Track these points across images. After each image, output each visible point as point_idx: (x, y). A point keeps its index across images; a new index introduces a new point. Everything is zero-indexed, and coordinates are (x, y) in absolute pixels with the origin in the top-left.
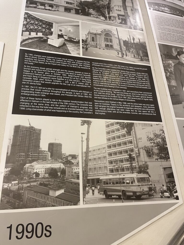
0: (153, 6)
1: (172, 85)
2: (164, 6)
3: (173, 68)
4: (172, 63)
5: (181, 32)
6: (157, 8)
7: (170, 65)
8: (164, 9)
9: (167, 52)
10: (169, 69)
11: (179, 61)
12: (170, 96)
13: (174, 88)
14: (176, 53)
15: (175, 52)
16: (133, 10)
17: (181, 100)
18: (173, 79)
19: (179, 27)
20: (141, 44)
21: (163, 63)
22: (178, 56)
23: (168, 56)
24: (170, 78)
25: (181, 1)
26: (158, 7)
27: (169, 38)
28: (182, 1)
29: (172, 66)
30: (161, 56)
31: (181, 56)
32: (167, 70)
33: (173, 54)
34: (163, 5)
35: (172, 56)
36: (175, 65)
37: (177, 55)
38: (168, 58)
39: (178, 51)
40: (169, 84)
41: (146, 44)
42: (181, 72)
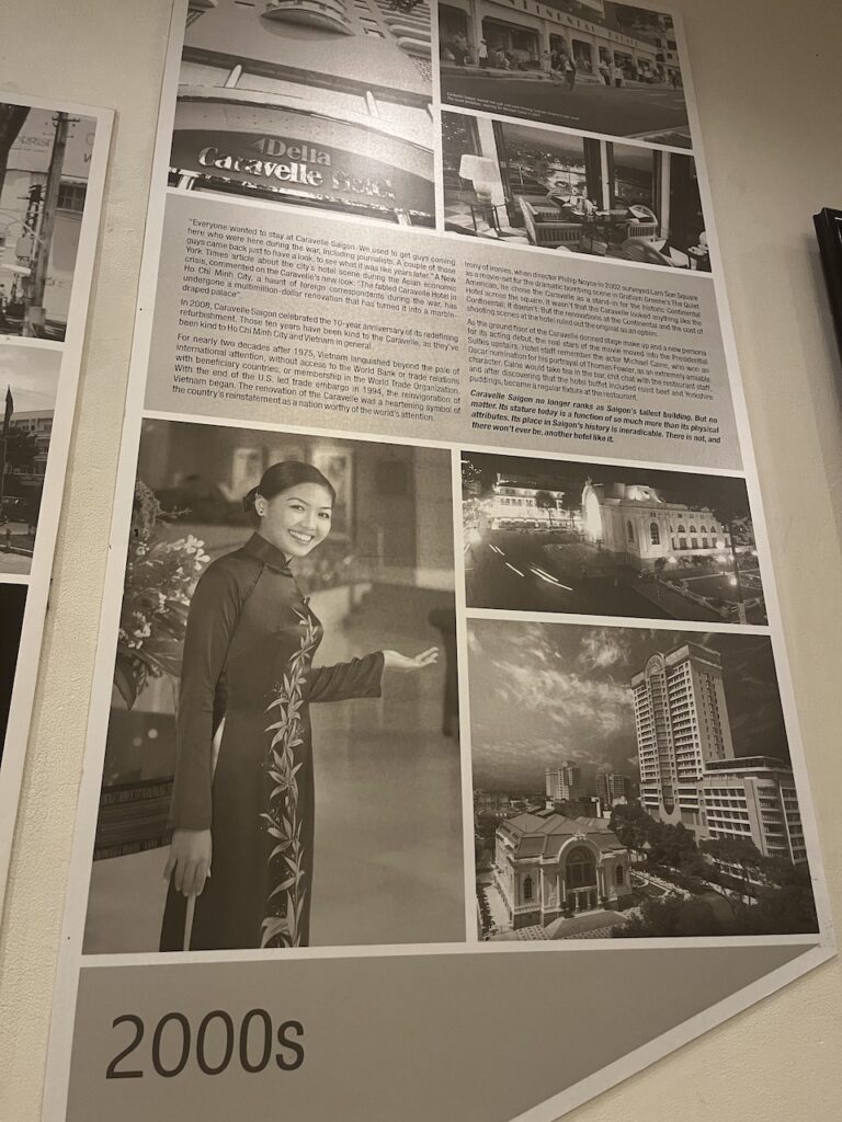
0: (202, 161)
1: (145, 710)
2: (290, 150)
3: (192, 589)
4: (201, 552)
5: (343, 328)
6: (232, 170)
7: (180, 570)
8: (278, 173)
9: (192, 478)
10: (163, 597)
11: (255, 534)
12: (104, 790)
13: (153, 734)
14: (256, 482)
15: (250, 471)
16: (43, 195)
17: (171, 817)
18: (167, 667)
19: (338, 295)
20: (14, 431)
21: (131, 556)
22: (260, 504)
23: (185, 504)
24: (142, 662)
25: (424, 111)
26: (239, 166)
27: (236, 381)
28: (428, 112)
29: (189, 572)
30: (137, 504)
31: (281, 500)
32: (147, 605)
33: (230, 486)
34: (283, 146)
35: (216, 498)
36: (211, 569)
37: (253, 492)
38: (182, 520)
39: (274, 461)
40: (123, 704)
41: (48, 429)
42: (239, 614)
